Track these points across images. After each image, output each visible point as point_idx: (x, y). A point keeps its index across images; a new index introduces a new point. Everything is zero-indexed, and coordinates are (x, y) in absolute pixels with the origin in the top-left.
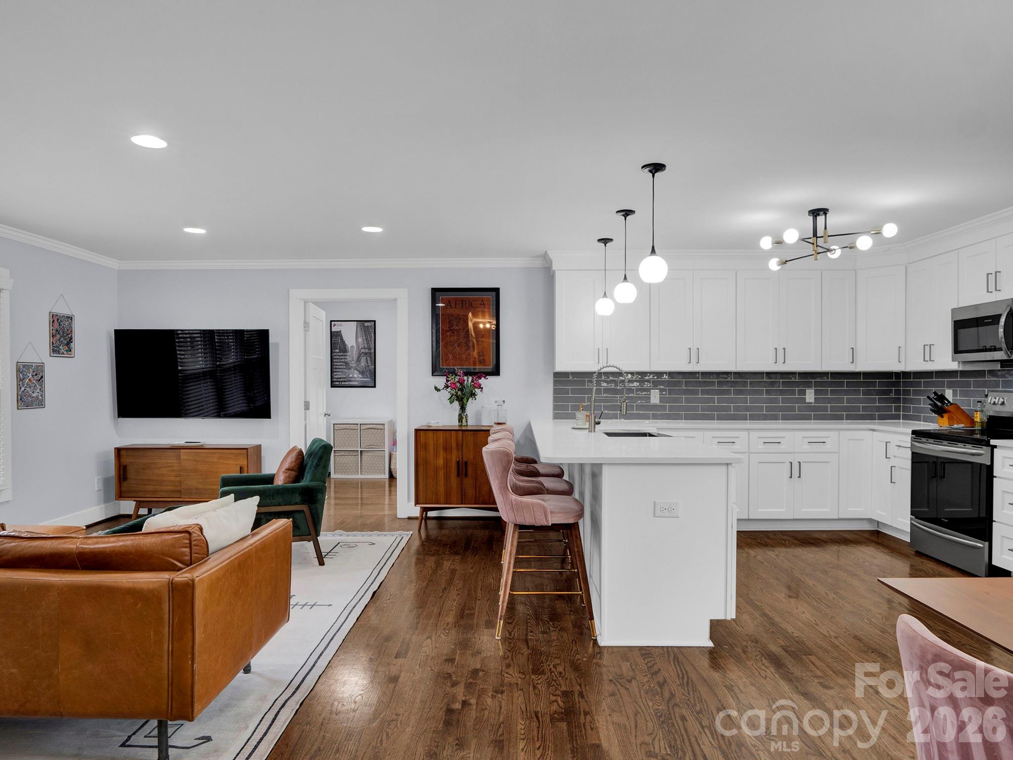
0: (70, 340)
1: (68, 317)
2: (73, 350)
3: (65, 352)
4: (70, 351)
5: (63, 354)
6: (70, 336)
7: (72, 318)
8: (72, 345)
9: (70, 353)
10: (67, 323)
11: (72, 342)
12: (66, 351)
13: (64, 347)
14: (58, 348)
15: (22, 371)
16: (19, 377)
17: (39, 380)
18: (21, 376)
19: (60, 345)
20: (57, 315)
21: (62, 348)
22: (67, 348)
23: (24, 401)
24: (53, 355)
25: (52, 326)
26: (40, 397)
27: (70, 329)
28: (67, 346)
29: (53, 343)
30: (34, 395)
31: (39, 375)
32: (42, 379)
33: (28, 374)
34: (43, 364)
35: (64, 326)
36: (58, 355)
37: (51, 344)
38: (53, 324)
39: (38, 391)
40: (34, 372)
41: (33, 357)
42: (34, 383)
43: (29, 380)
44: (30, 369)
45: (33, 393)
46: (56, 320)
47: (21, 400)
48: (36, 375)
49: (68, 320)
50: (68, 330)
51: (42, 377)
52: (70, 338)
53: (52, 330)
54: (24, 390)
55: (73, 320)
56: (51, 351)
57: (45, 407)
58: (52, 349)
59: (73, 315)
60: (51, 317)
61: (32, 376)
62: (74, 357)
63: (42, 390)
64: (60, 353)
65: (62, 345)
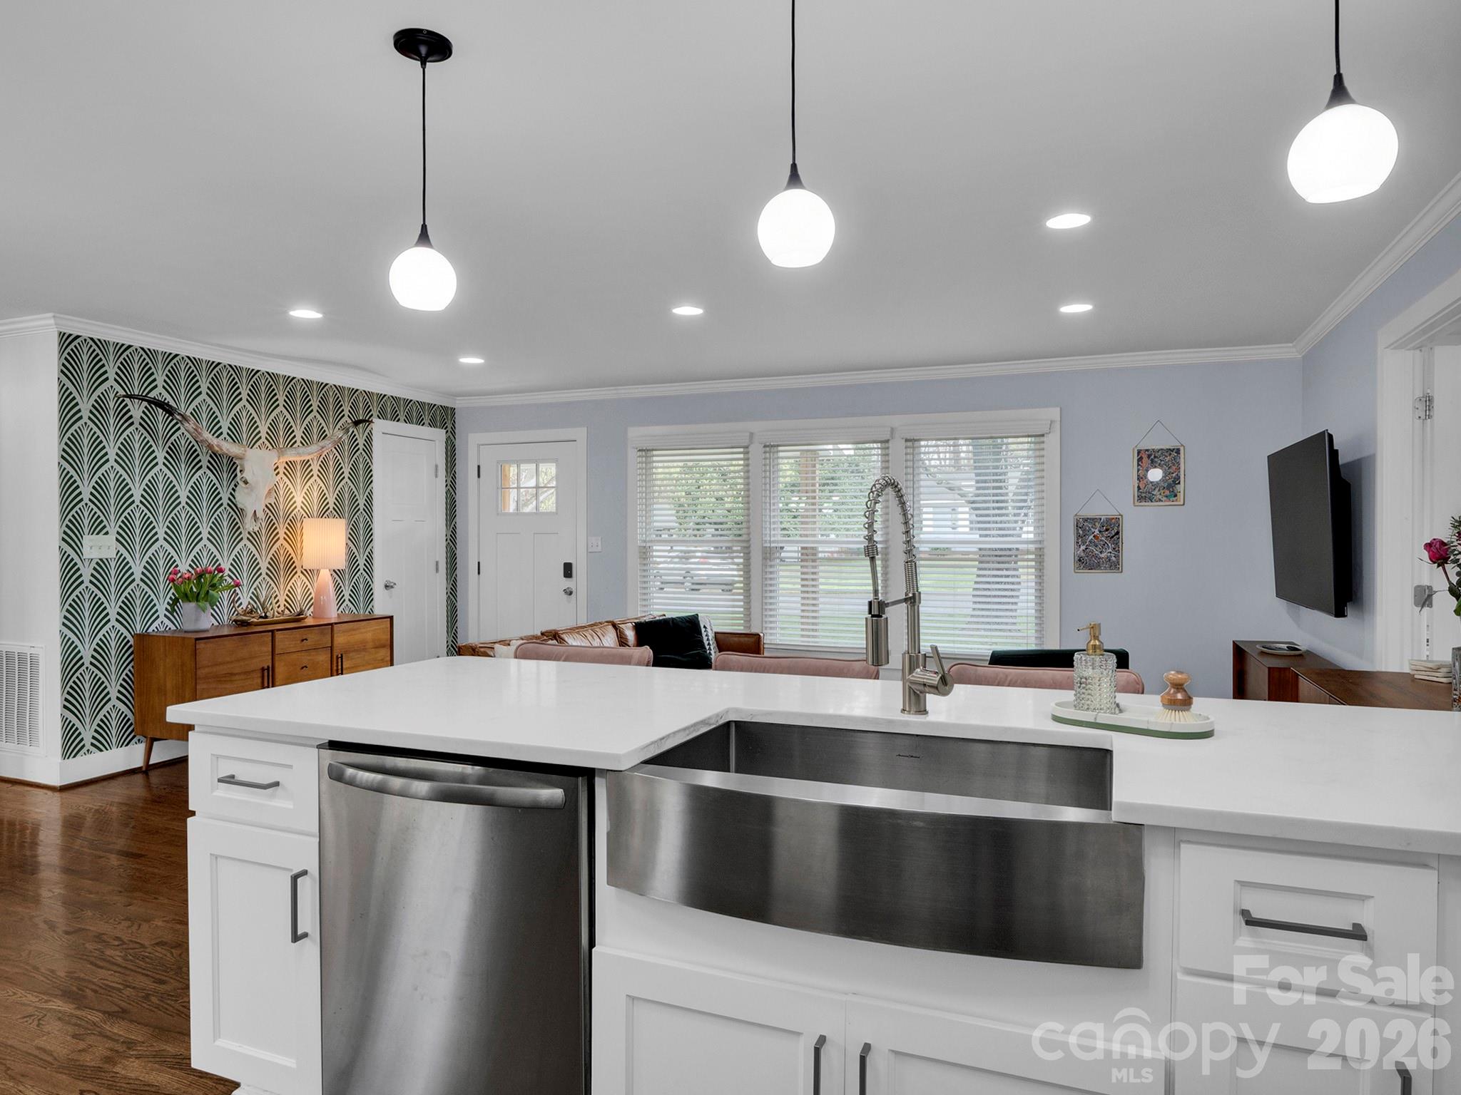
0: (1174, 482)
1: (1170, 449)
2: (1181, 496)
3: (1164, 499)
4: (1176, 496)
5: (1160, 500)
6: (1174, 475)
7: (1179, 449)
8: (1180, 488)
9: (1174, 499)
10: (1167, 459)
11: (1179, 483)
12: (1167, 497)
13: (1162, 491)
14: (1149, 493)
15: (1083, 527)
16: (1078, 533)
17: (1112, 537)
18: (1081, 532)
19: (1154, 489)
20: (1147, 450)
21: (1159, 493)
22: (1167, 493)
23: (1086, 562)
24: (1140, 504)
25: (1138, 465)
26: (1114, 558)
27: (1174, 465)
28: (1168, 489)
29: (1139, 488)
30: (1102, 555)
31: (1111, 530)
32: (1117, 536)
33: (1092, 529)
34: (1120, 517)
35: (1163, 462)
36: (1150, 503)
37: (1136, 489)
38: (1140, 463)
39: (1110, 550)
40: (1103, 527)
41: (1101, 510)
42: (1103, 541)
43: (1094, 536)
44: (1097, 524)
45: (1101, 552)
46: (1145, 457)
47: (1080, 560)
48: (1107, 530)
49: (1170, 454)
50: (1169, 468)
51: (1118, 533)
52: (1175, 478)
53: (1138, 471)
54: (1086, 549)
55: (1182, 452)
56: (1136, 498)
57: (1122, 572)
58: (1138, 497)
59: (1182, 445)
60: (1136, 454)
61: (1100, 532)
62: (1184, 504)
63: (1117, 549)
64: (1153, 500)
65: (1157, 489)
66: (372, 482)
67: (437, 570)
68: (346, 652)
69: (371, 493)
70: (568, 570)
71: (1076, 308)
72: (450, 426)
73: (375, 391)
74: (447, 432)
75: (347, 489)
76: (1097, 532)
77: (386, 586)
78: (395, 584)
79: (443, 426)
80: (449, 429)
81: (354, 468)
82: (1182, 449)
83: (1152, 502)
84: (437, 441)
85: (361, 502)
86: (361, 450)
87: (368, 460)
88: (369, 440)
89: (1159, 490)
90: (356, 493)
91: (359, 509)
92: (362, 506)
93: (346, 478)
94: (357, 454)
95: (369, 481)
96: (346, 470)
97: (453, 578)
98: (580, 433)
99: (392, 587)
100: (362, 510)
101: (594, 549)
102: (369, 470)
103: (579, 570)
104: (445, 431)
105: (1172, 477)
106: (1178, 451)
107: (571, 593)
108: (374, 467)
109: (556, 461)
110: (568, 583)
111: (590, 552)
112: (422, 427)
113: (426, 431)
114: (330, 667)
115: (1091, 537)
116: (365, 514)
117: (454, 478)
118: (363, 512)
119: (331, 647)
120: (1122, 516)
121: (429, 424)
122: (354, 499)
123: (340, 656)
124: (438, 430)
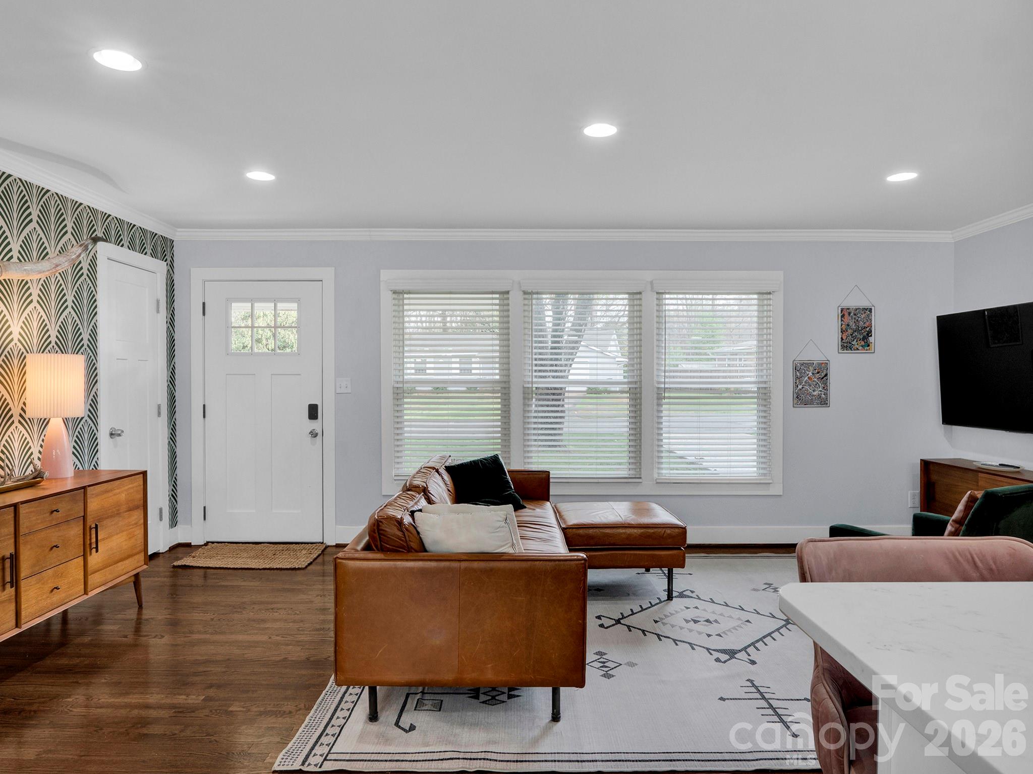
0: (868, 334)
1: (865, 308)
2: (872, 346)
3: (860, 348)
4: (869, 346)
5: (858, 349)
6: (868, 329)
7: (871, 309)
8: (871, 339)
9: (868, 348)
10: (863, 316)
11: (871, 336)
12: (862, 346)
13: (859, 342)
14: (850, 343)
15: (800, 369)
16: (796, 375)
17: (823, 378)
18: (799, 374)
19: (853, 340)
20: (848, 309)
21: (856, 343)
22: (863, 343)
23: (801, 399)
24: (843, 352)
25: (842, 320)
26: (823, 396)
27: (867, 321)
28: (863, 340)
29: (842, 339)
30: (815, 393)
31: (822, 373)
32: (826, 377)
33: (807, 372)
34: (828, 362)
35: (860, 319)
36: (850, 351)
37: (840, 340)
38: (843, 319)
39: (821, 389)
40: (815, 370)
41: (814, 355)
42: (815, 381)
43: (808, 378)
44: (810, 368)
45: (814, 391)
46: (846, 314)
47: (797, 397)
48: (818, 373)
49: (865, 313)
50: (864, 323)
51: (826, 375)
52: (868, 332)
53: (841, 325)
54: (802, 388)
55: (873, 311)
56: (840, 347)
57: (829, 406)
58: (842, 346)
59: (873, 306)
60: (840, 312)
61: (813, 374)
62: (874, 352)
63: (826, 388)
64: (852, 349)
65: (855, 340)
66: (96, 313)
67: (159, 414)
68: (100, 520)
69: (95, 327)
70: (313, 413)
71: (903, 177)
72: (169, 259)
73: (100, 209)
74: (167, 264)
75: (70, 321)
76: (811, 374)
77: (112, 434)
78: (123, 432)
79: (164, 259)
80: (168, 261)
81: (78, 296)
82: (873, 308)
83: (851, 350)
84: (158, 274)
85: (86, 336)
86: (85, 276)
87: (93, 288)
88: (93, 264)
89: (857, 341)
90: (80, 325)
91: (83, 345)
92: (85, 342)
93: (70, 307)
94: (81, 280)
95: (94, 313)
96: (70, 298)
97: (173, 423)
98: (327, 274)
99: (119, 435)
100: (85, 346)
101: (343, 390)
102: (93, 301)
103: (327, 412)
104: (166, 263)
105: (866, 330)
106: (870, 310)
107: (316, 435)
108: (98, 297)
109: (297, 300)
110: (315, 425)
111: (337, 393)
112: (145, 256)
113: (147, 261)
114: (82, 543)
115: (806, 378)
116: (89, 351)
117: (173, 315)
118: (88, 349)
119: (84, 516)
120: (829, 361)
121: (151, 254)
122: (77, 333)
123: (93, 526)
124: (159, 261)
